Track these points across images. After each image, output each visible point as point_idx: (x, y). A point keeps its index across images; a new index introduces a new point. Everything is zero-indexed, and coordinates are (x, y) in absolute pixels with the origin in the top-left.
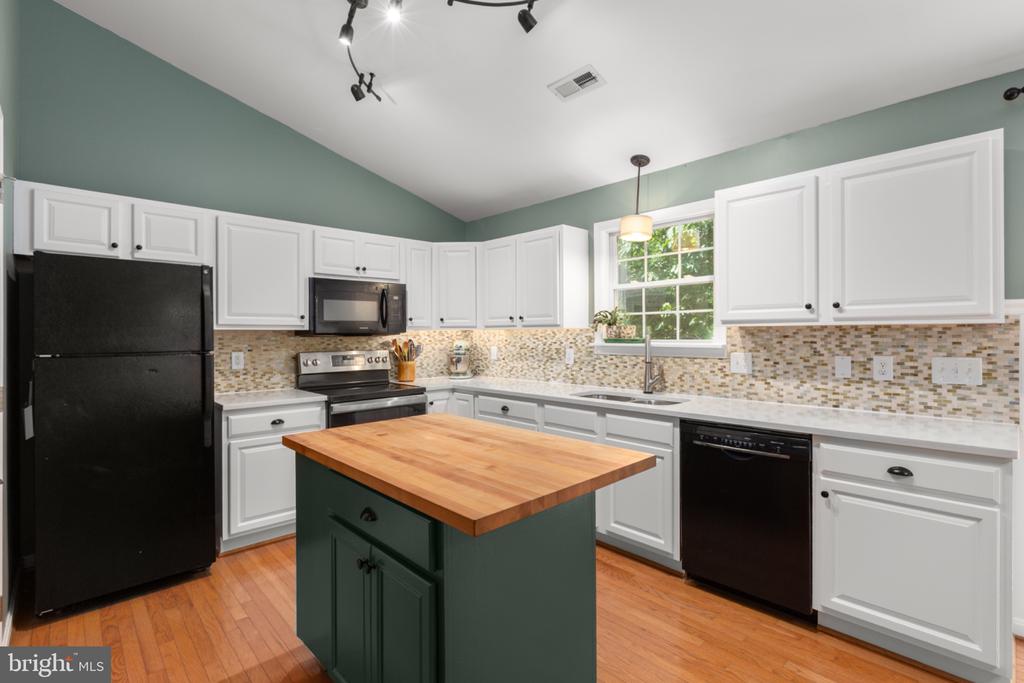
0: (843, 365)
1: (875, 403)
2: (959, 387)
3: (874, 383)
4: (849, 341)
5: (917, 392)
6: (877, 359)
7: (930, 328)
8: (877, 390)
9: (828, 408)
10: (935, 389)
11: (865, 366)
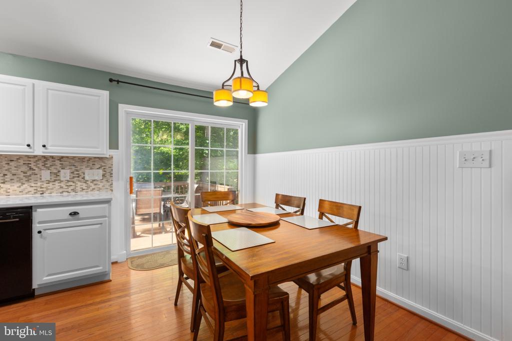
0: (46, 174)
1: (61, 190)
2: (94, 180)
3: (61, 181)
4: (49, 163)
5: (79, 184)
6: (62, 171)
7: (84, 158)
8: (62, 184)
9: (38, 195)
10: (86, 182)
11: (57, 174)
